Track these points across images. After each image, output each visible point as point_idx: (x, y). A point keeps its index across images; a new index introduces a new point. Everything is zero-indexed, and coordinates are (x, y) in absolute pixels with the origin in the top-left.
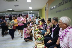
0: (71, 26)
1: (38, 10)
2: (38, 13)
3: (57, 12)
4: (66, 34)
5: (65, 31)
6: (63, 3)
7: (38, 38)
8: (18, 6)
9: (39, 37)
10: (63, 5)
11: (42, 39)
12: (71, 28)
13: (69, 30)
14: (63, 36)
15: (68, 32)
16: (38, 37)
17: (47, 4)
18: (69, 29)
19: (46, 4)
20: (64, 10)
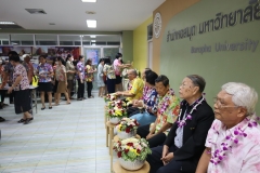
0: (254, 116)
1: (121, 33)
2: (118, 43)
3: (194, 50)
4: (236, 142)
5: (236, 133)
6: (217, 25)
7: (127, 151)
8: (42, 12)
9: (131, 149)
10: (217, 29)
11: (144, 155)
12: (256, 124)
13: (248, 130)
14: (225, 149)
15: (245, 135)
16: (127, 147)
17: (158, 15)
18: (250, 125)
19: (155, 13)
20: (221, 48)
